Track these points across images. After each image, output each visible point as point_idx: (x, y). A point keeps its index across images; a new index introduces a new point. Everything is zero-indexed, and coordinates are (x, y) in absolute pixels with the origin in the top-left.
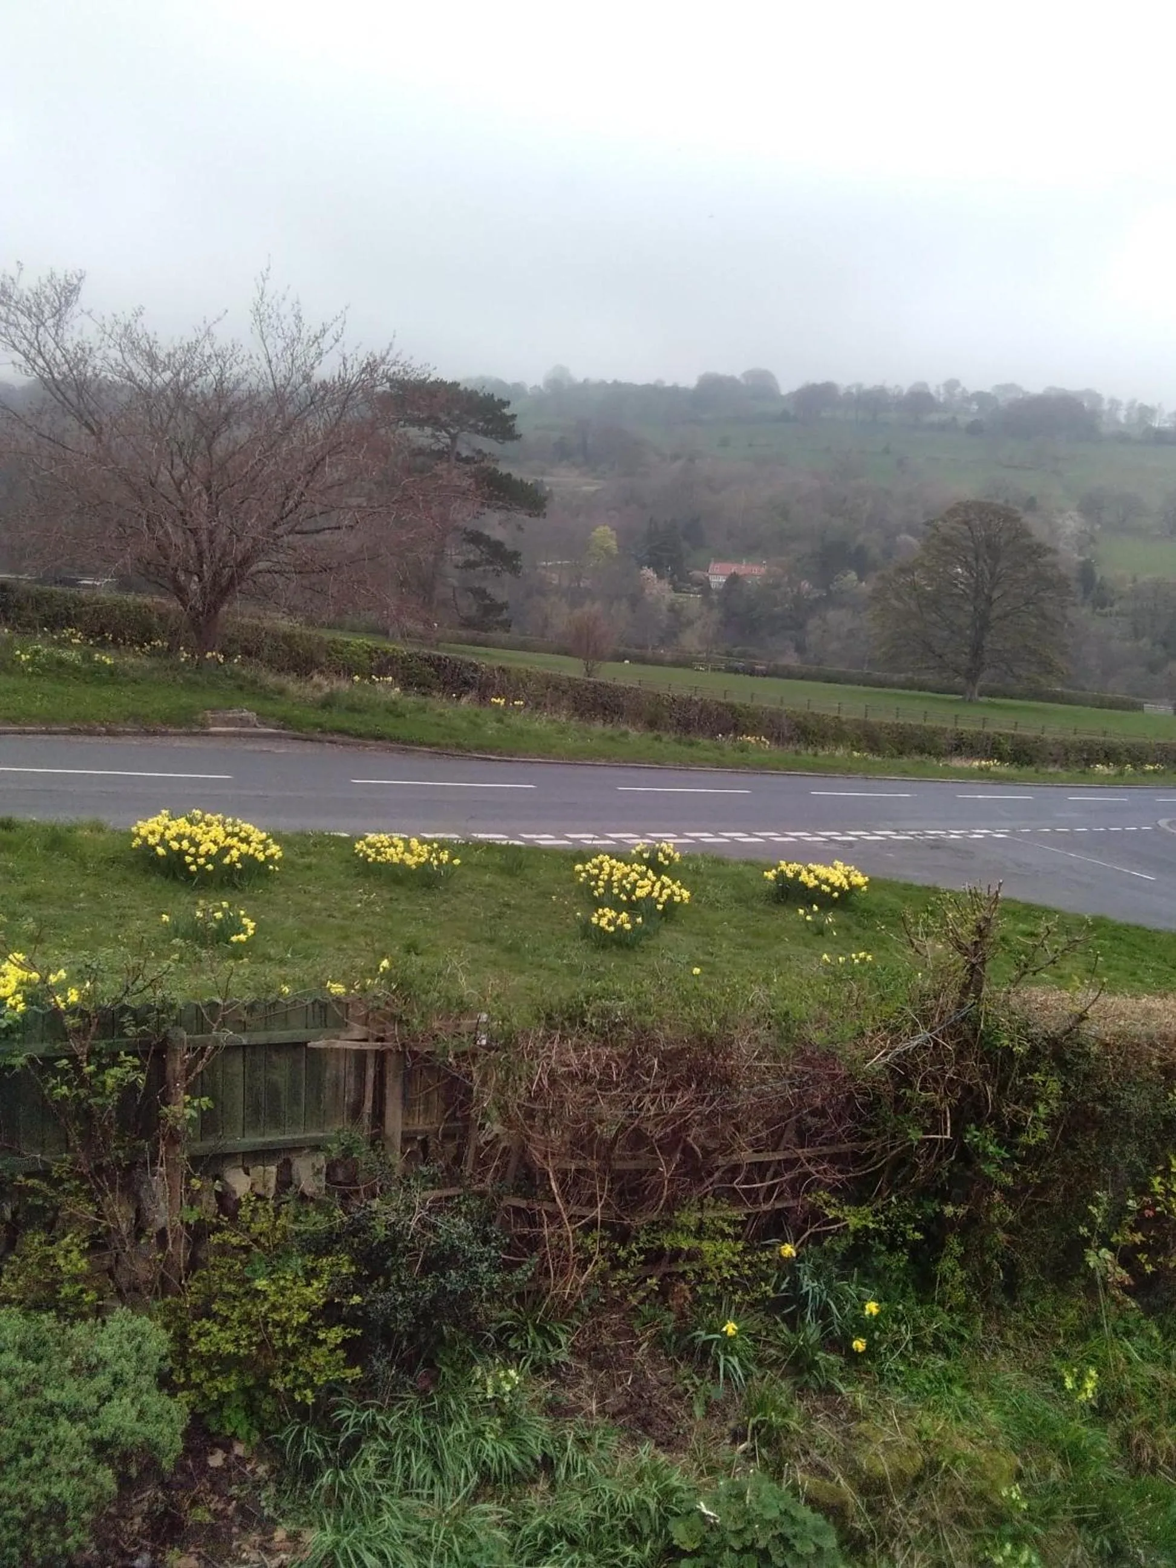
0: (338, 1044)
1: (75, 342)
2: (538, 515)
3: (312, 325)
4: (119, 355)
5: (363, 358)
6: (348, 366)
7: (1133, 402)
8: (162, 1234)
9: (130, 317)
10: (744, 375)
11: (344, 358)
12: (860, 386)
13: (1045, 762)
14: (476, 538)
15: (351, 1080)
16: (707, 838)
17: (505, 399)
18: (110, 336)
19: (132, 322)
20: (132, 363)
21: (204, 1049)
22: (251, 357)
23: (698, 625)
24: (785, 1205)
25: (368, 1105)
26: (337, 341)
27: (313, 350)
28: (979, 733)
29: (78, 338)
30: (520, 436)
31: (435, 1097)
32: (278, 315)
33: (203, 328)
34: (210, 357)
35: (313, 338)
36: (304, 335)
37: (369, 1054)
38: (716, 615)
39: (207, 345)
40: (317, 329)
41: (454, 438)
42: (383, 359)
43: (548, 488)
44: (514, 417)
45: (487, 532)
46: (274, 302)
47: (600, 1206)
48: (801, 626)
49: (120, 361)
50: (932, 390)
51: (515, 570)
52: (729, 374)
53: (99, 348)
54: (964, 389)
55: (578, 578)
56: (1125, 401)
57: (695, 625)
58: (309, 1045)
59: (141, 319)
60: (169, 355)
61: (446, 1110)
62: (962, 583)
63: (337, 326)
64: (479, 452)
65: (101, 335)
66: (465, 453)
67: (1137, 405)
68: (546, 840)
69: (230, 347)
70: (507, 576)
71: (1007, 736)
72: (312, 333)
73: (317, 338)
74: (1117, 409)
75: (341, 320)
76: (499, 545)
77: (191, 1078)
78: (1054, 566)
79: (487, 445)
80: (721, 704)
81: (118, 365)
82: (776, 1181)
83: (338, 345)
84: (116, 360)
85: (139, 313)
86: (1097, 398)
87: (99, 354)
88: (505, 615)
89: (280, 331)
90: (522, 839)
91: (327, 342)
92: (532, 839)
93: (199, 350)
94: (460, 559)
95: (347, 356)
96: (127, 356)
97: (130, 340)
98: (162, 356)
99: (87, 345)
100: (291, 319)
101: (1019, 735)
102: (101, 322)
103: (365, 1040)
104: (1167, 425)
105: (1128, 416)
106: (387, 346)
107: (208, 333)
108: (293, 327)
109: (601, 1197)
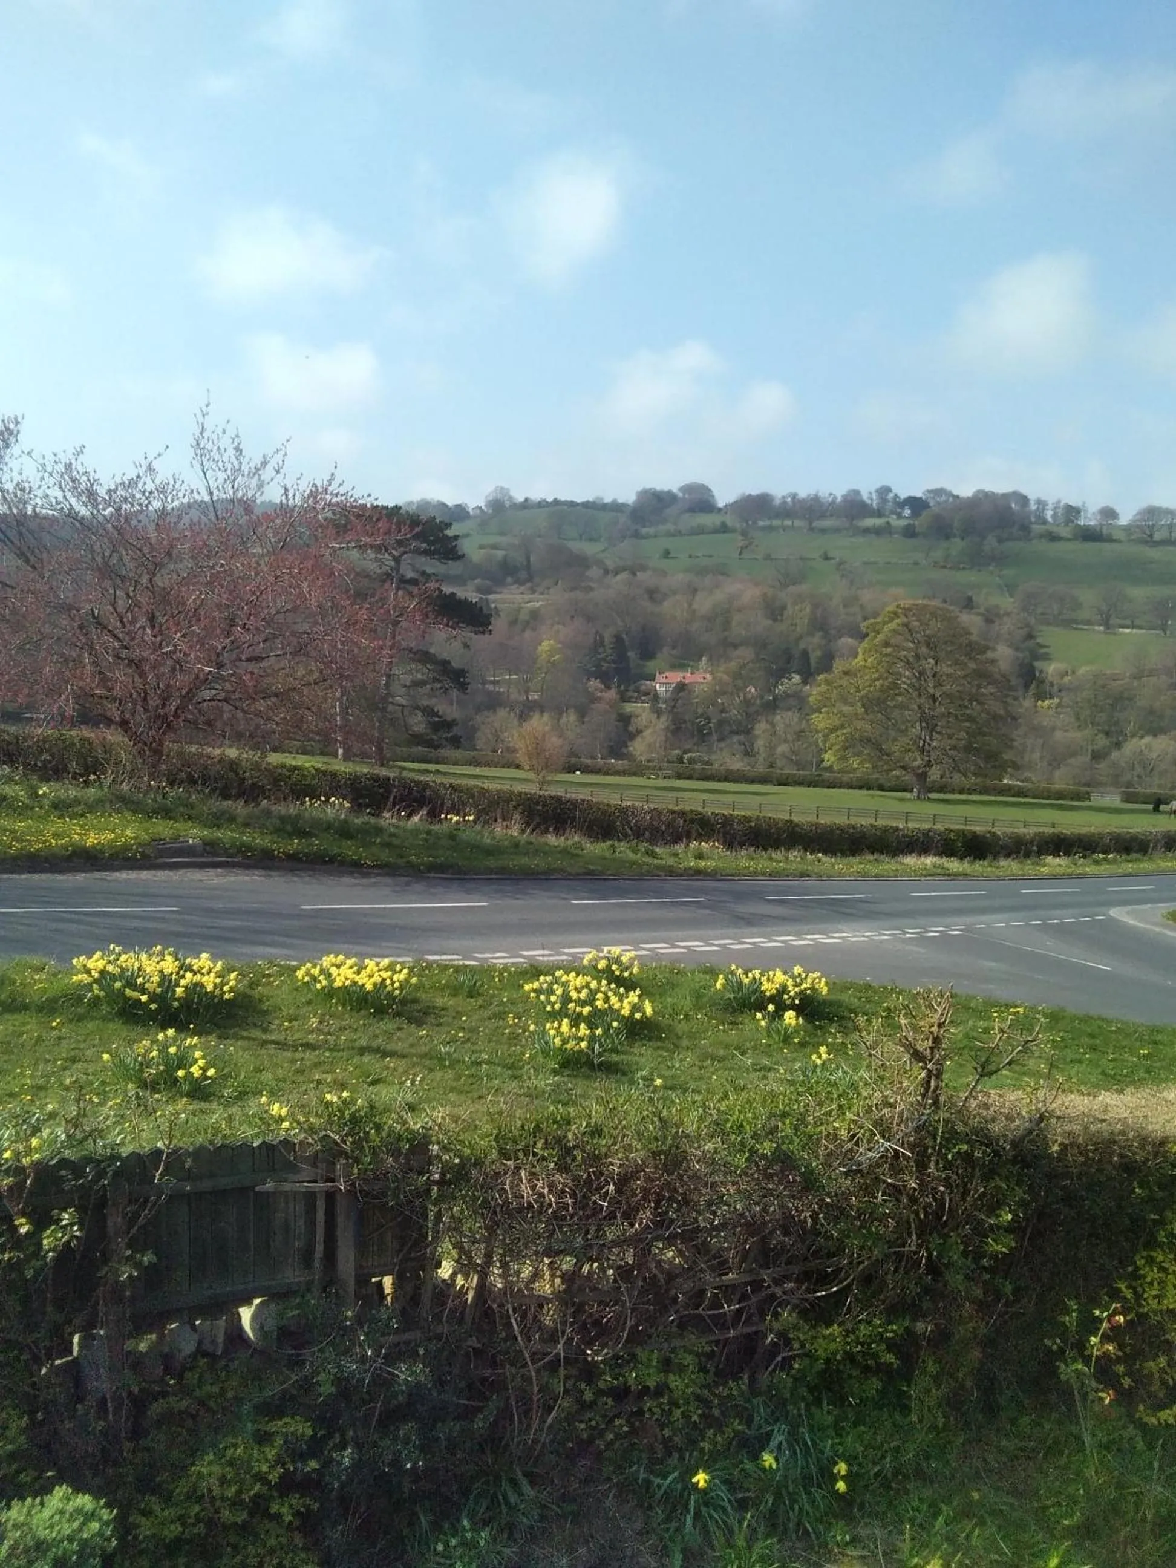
0: (287, 1187)
1: (15, 482)
2: (483, 633)
3: (252, 456)
4: (60, 495)
5: (305, 487)
6: (290, 496)
7: (1059, 502)
8: (103, 1402)
9: (71, 456)
10: (681, 489)
11: (286, 489)
12: (794, 496)
13: (996, 856)
14: (424, 657)
15: (301, 1222)
16: (663, 948)
17: (447, 521)
18: (51, 475)
19: (73, 461)
20: (73, 501)
21: (146, 1201)
22: (192, 491)
23: (647, 733)
24: (754, 1329)
25: (320, 1248)
26: (278, 472)
27: (254, 482)
28: (929, 831)
29: (17, 478)
30: (464, 556)
31: (389, 1237)
32: (219, 449)
33: (145, 465)
34: (151, 493)
35: (253, 470)
36: (245, 468)
37: (318, 1196)
38: (663, 722)
39: (148, 480)
40: (257, 461)
41: (397, 560)
42: (326, 490)
43: (493, 606)
44: (456, 537)
45: (432, 650)
46: (215, 437)
47: (562, 1342)
48: (748, 732)
49: (61, 499)
50: (865, 497)
51: (463, 687)
52: (666, 489)
53: (40, 487)
54: (896, 496)
55: (527, 692)
56: (1051, 499)
57: (644, 734)
58: (257, 1189)
59: (81, 458)
60: (109, 491)
61: (400, 1251)
62: (904, 683)
63: (278, 458)
64: (424, 573)
65: (41, 474)
66: (410, 574)
67: (1062, 504)
68: (500, 959)
69: (172, 482)
70: (454, 693)
71: (958, 832)
72: (252, 465)
73: (257, 469)
74: (1044, 509)
75: (281, 453)
76: (445, 663)
77: (134, 1231)
78: (993, 661)
79: (432, 566)
80: (673, 812)
81: (58, 503)
82: (742, 1305)
83: (280, 476)
84: (56, 498)
85: (80, 451)
86: (1024, 500)
87: (39, 493)
88: (456, 730)
89: (220, 464)
90: (475, 959)
91: (268, 473)
92: (487, 958)
93: (140, 485)
94: (407, 679)
95: (289, 486)
96: (68, 495)
97: (70, 477)
98: (102, 492)
99: (27, 485)
100: (231, 452)
101: (970, 831)
102: (41, 461)
103: (315, 1181)
104: (1092, 523)
105: (1054, 516)
106: (328, 477)
107: (150, 468)
108: (233, 459)
109: (563, 1333)
